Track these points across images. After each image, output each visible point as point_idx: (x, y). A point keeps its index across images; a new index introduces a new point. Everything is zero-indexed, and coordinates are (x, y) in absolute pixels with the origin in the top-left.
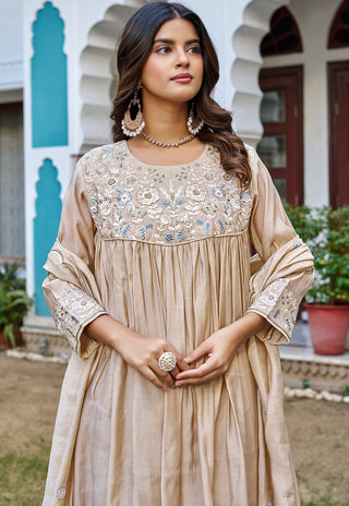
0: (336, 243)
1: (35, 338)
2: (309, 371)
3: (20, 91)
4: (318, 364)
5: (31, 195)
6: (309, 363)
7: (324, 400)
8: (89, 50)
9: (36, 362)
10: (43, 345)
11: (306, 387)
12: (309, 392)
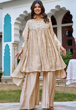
2: (59, 82)
4: (61, 81)
6: (59, 81)
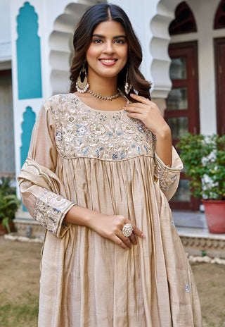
0: (222, 158)
1: (23, 226)
2: (205, 245)
3: (10, 62)
4: (212, 240)
5: (18, 131)
6: (206, 239)
7: (216, 263)
8: (55, 34)
9: (24, 242)
10: (29, 231)
11: (204, 255)
12: (206, 259)
